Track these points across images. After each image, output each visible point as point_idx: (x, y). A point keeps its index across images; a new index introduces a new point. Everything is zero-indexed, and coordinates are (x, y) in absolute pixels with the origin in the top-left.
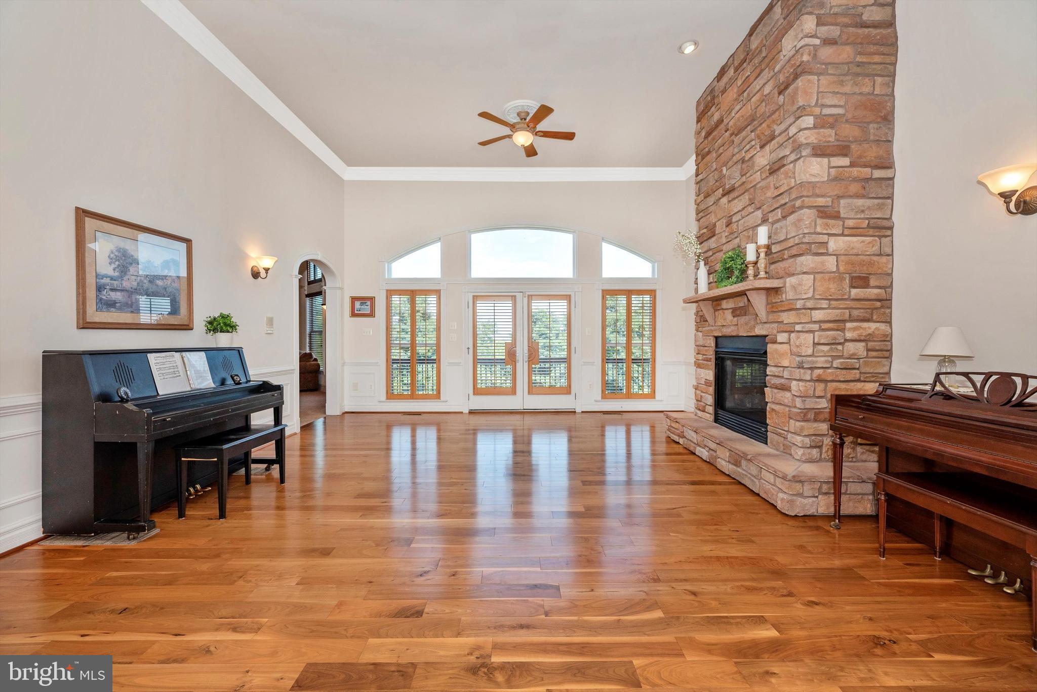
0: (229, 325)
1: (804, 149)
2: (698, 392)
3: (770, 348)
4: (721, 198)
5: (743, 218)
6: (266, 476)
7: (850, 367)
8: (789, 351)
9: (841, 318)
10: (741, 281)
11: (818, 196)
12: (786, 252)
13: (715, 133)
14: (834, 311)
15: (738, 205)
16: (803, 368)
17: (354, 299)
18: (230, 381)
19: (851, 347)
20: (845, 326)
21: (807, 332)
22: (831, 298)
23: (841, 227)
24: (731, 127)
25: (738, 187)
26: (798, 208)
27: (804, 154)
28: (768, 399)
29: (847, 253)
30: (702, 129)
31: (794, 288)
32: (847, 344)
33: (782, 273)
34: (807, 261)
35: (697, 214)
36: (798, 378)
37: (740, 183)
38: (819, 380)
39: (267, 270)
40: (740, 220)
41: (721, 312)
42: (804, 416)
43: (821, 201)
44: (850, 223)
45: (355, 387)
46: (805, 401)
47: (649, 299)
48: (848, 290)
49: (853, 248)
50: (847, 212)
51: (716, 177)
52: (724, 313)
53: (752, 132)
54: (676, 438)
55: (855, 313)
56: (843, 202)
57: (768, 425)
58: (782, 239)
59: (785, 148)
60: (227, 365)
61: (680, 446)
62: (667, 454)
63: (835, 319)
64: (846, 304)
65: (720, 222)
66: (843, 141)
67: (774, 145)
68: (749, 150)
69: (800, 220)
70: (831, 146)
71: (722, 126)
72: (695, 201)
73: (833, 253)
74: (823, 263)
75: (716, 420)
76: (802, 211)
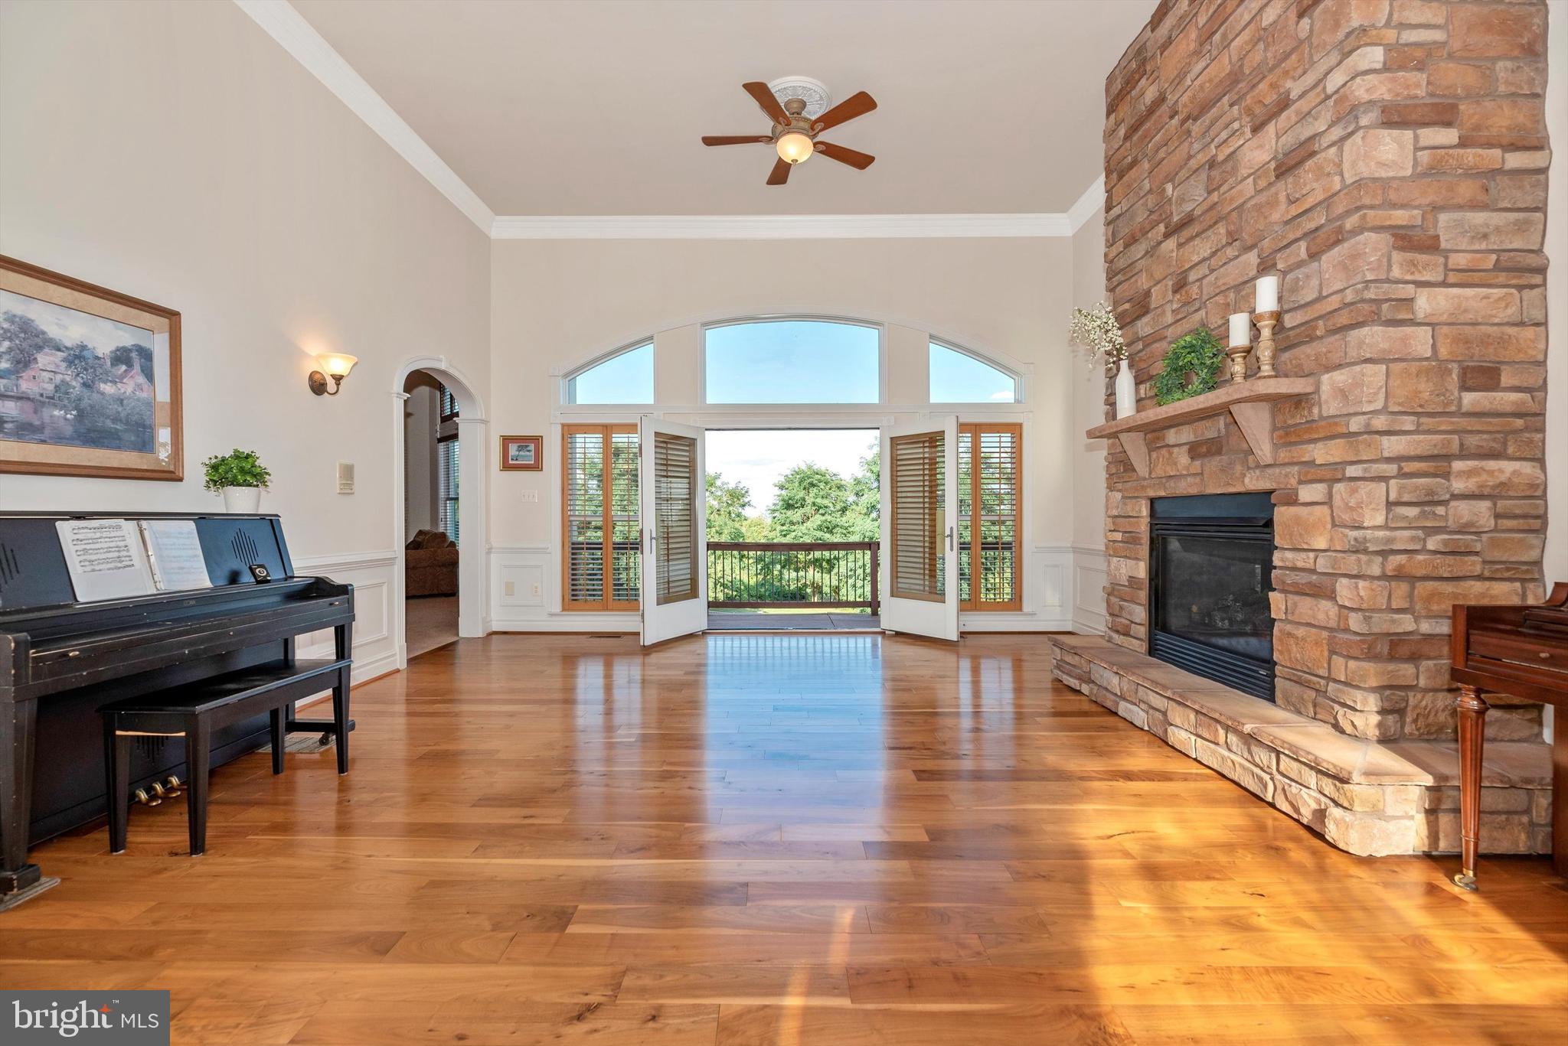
0: (250, 473)
1: (1364, 112)
2: (1113, 599)
3: (1281, 515)
4: (1161, 242)
5: (1212, 271)
6: (322, 754)
7: (1463, 550)
8: (1329, 519)
9: (1444, 452)
10: (1212, 388)
11: (1394, 206)
12: (1321, 323)
13: (1147, 125)
14: (1430, 437)
15: (1201, 249)
16: (1366, 551)
17: (506, 440)
18: (247, 578)
19: (1463, 510)
20: (1450, 467)
21: (1373, 479)
22: (1420, 410)
23: (1441, 269)
24: (1185, 106)
25: (1200, 216)
26: (1350, 232)
27: (1364, 121)
28: (1277, 614)
29: (1454, 320)
30: (1118, 124)
31: (1342, 393)
32: (1453, 503)
33: (1309, 365)
34: (1374, 337)
35: (1109, 279)
36: (1355, 572)
37: (1205, 206)
38: (1399, 576)
39: (338, 379)
40: (1206, 276)
41: (1164, 451)
42: (1369, 649)
43: (1400, 217)
44: (1460, 260)
45: (509, 589)
46: (1370, 617)
47: (1009, 439)
48: (1456, 393)
49: (1466, 311)
50: (1452, 238)
51: (1150, 204)
52: (1171, 454)
53: (1231, 105)
54: (1074, 683)
55: (1473, 441)
56: (1443, 218)
57: (1275, 663)
58: (1309, 299)
59: (1316, 119)
60: (243, 545)
61: (1083, 698)
62: (1056, 714)
63: (1430, 453)
64: (1452, 423)
65: (1159, 286)
66: (1444, 96)
67: (1289, 118)
68: (1225, 141)
69: (1355, 256)
70: (1420, 105)
71: (1164, 109)
72: (1106, 255)
73: (1427, 321)
74: (1404, 340)
75: (1152, 651)
76: (1361, 238)
